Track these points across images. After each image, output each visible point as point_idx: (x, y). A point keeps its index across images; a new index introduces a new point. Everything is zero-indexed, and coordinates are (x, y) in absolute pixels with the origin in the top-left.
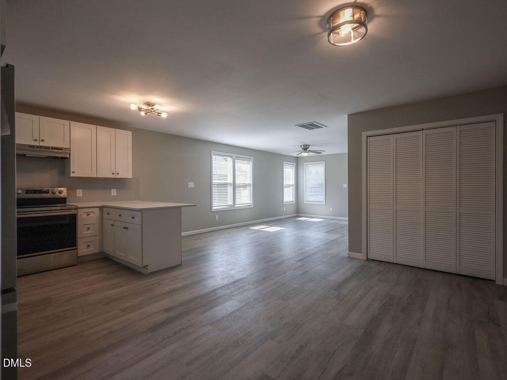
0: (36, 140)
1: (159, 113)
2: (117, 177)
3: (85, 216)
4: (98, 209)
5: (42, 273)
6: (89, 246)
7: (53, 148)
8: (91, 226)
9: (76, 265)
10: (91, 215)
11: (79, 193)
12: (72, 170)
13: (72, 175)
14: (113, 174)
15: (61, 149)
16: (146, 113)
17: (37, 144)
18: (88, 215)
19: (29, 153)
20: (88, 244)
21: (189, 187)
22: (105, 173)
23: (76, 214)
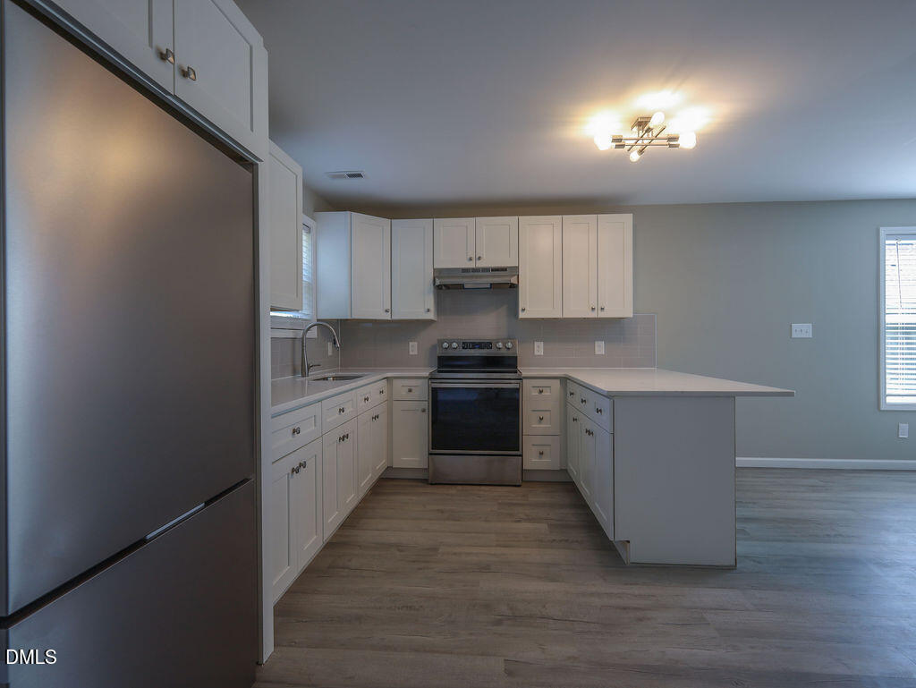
0: (471, 259)
1: (670, 139)
2: (602, 315)
3: (535, 393)
4: (558, 381)
5: (469, 488)
6: (541, 454)
7: (495, 270)
8: (546, 415)
9: (519, 486)
10: (546, 393)
11: (539, 348)
12: (521, 306)
13: (522, 315)
14: (593, 309)
15: (506, 270)
16: (641, 152)
17: (472, 265)
18: (541, 392)
19: (469, 283)
20: (541, 449)
21: (794, 335)
22: (577, 309)
23: (518, 389)
